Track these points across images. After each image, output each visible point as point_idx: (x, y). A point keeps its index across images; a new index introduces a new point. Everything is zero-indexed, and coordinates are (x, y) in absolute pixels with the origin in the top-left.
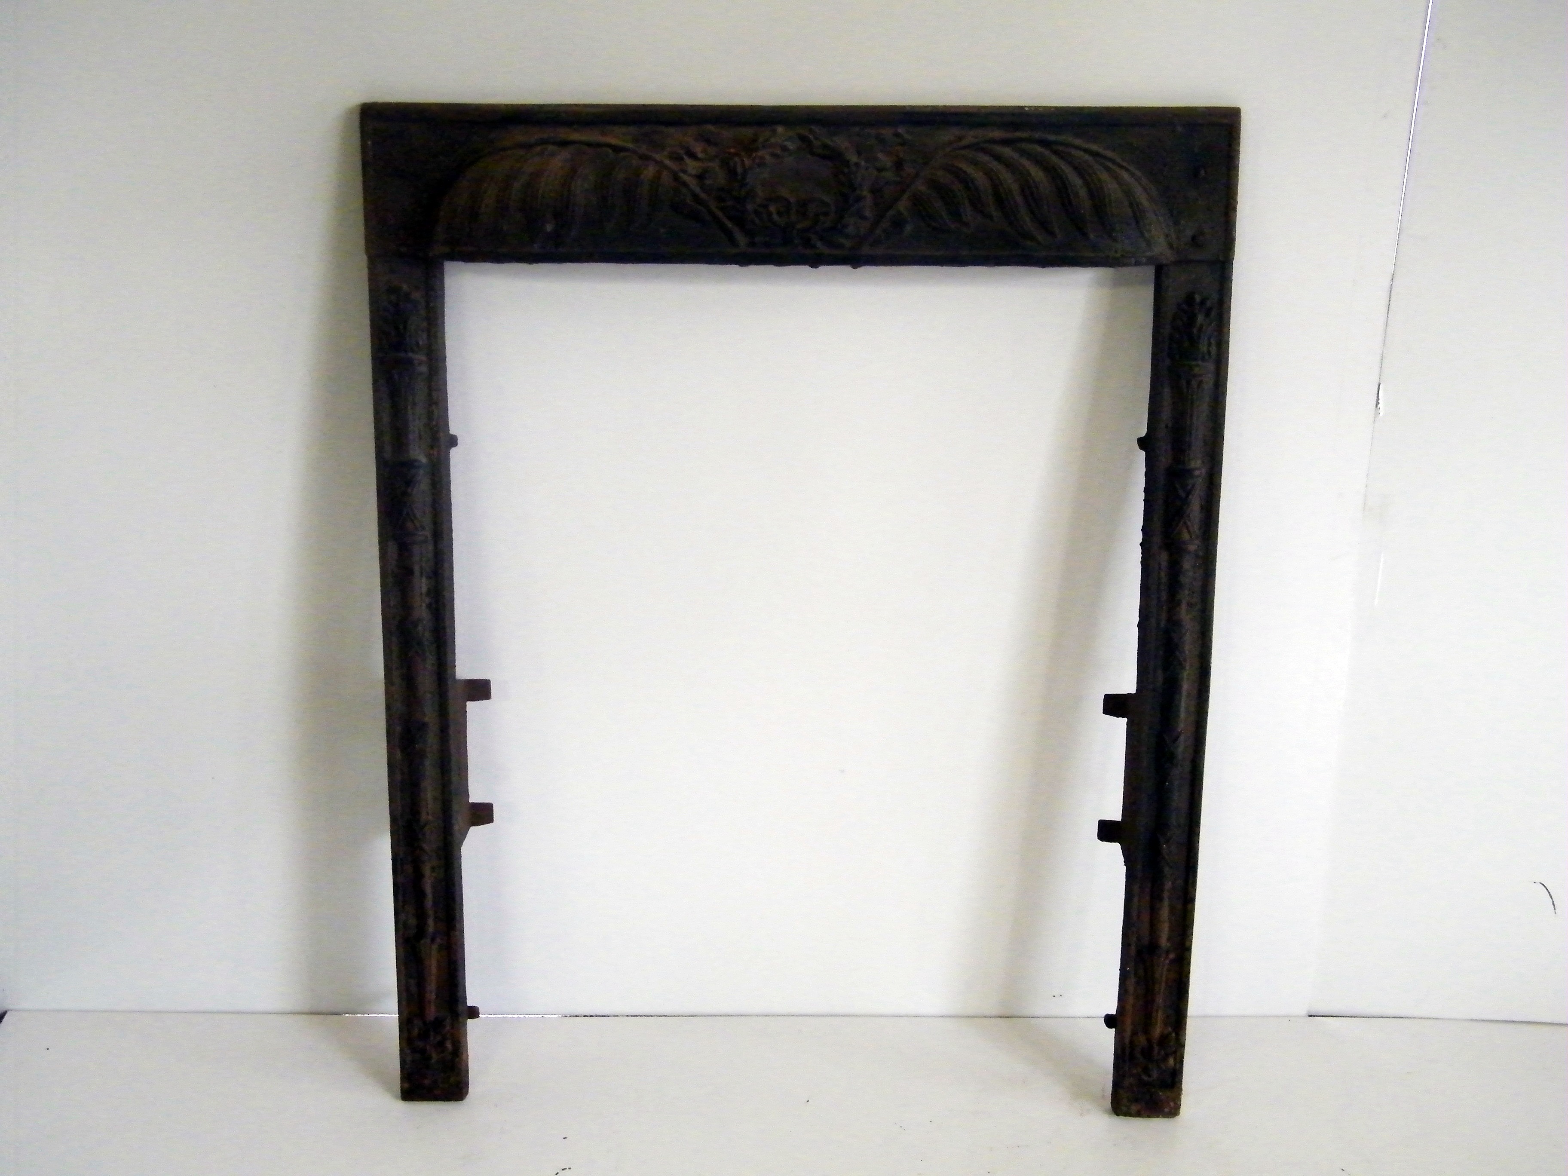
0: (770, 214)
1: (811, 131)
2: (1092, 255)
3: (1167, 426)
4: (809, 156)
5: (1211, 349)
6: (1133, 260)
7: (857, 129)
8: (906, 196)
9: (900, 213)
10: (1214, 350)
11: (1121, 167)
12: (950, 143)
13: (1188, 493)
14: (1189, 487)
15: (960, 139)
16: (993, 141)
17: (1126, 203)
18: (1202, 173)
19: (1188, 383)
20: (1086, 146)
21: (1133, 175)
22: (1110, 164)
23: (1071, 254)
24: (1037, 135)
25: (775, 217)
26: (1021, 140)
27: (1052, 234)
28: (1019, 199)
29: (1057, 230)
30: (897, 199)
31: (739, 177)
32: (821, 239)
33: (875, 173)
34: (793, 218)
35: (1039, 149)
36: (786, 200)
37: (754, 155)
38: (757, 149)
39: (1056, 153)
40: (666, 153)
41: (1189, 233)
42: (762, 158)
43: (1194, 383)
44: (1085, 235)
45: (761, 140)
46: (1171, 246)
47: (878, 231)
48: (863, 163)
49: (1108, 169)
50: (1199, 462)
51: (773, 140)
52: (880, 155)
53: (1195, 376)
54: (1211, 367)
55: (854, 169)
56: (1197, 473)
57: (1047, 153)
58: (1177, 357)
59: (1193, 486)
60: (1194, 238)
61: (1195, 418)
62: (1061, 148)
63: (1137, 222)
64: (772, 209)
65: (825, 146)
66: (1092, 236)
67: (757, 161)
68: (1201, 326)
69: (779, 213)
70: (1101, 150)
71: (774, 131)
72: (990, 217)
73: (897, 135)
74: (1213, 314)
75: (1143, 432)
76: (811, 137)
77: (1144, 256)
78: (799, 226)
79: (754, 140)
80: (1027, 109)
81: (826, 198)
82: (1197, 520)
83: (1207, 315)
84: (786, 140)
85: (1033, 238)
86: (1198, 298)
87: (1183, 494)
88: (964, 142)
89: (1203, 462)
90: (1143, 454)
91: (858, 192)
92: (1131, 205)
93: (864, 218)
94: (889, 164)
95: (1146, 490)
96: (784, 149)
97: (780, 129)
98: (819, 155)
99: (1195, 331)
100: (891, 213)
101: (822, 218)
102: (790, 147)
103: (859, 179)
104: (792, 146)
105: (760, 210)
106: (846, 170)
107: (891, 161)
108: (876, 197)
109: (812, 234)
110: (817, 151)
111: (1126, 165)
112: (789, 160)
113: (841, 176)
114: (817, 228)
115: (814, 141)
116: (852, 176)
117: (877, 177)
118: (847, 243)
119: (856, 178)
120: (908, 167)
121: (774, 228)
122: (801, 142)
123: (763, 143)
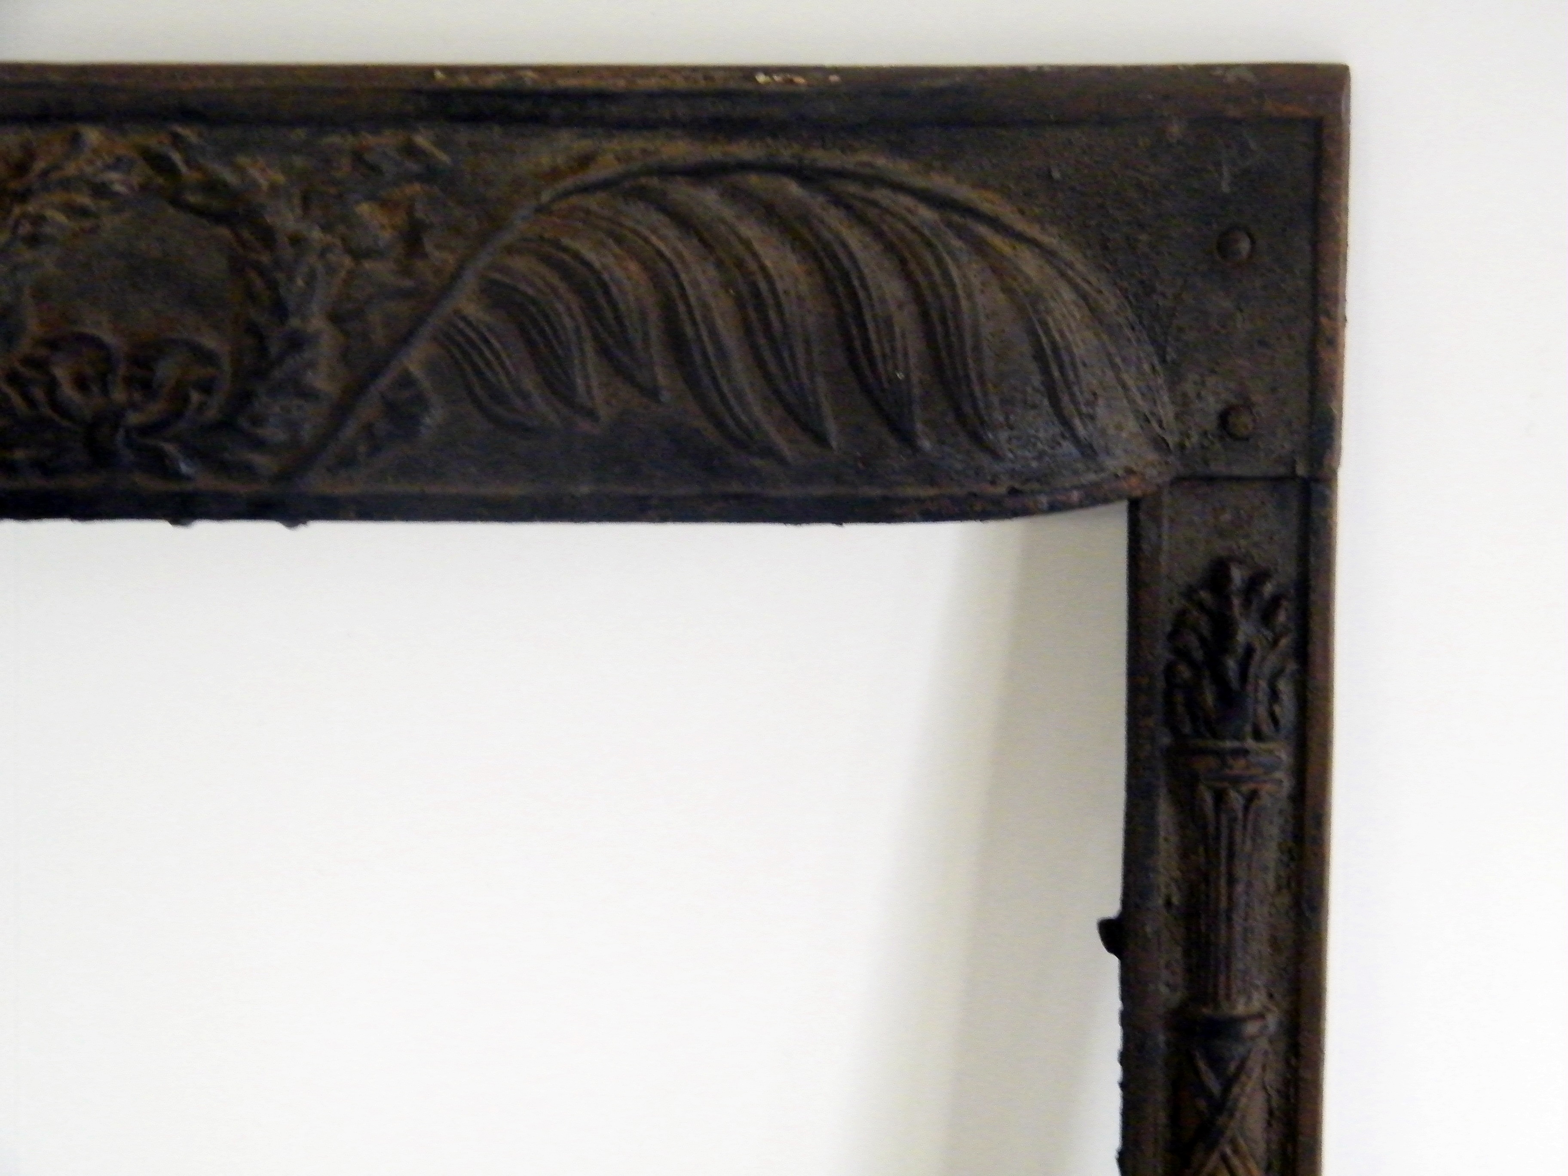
0: (52, 385)
1: (177, 140)
2: (932, 492)
3: (1168, 904)
4: (171, 211)
5: (1277, 709)
6: (1044, 500)
7: (300, 134)
8: (426, 331)
9: (406, 381)
10: (1287, 710)
11: (1020, 237)
12: (555, 174)
13: (1228, 1084)
14: (1232, 1067)
15: (585, 161)
16: (666, 171)
17: (1026, 348)
18: (1244, 246)
19: (1220, 797)
20: (920, 182)
21: (1048, 254)
22: (983, 230)
23: (875, 492)
24: (786, 153)
25: (68, 391)
26: (745, 167)
27: (821, 439)
28: (731, 338)
29: (832, 427)
30: (405, 339)
32: (194, 453)
33: (347, 261)
34: (119, 395)
35: (794, 189)
36: (99, 345)
37: (17, 210)
38: (23, 196)
39: (838, 201)
41: (1213, 405)
42: (39, 220)
43: (1236, 800)
44: (907, 438)
45: (39, 165)
46: (1159, 444)
47: (350, 431)
48: (316, 234)
49: (980, 247)
50: (1258, 1000)
51: (71, 169)
52: (364, 209)
53: (1236, 781)
54: (1284, 754)
55: (287, 253)
56: (1251, 1028)
57: (816, 202)
58: (1187, 729)
59: (1241, 1067)
60: (1224, 418)
61: (1240, 888)
62: (853, 188)
63: (1055, 402)
64: (61, 373)
65: (212, 186)
66: (926, 444)
67: (26, 228)
68: (1249, 651)
69: (81, 383)
70: (964, 193)
71: (75, 140)
72: (652, 393)
73: (411, 150)
74: (1282, 617)
75: (1112, 909)
76: (177, 157)
77: (1076, 487)
78: (134, 418)
79: (21, 168)
80: (761, 78)
81: (210, 341)
83: (1267, 617)
84: (109, 167)
85: (769, 452)
86: (1238, 575)
87: (1214, 1086)
88: (594, 174)
89: (1271, 996)
90: (1113, 963)
91: (295, 322)
92: (1039, 356)
93: (307, 394)
94: (386, 236)
95: (1125, 1058)
96: (101, 190)
97: (92, 135)
98: (199, 212)
99: (1232, 664)
100: (384, 382)
101: (195, 397)
102: (118, 188)
103: (300, 282)
104: (123, 183)
105: (27, 372)
106: (265, 259)
107: (394, 227)
108: (346, 334)
109: (167, 440)
110: (193, 199)
111: (1033, 231)
112: (110, 223)
113: (253, 275)
114: (182, 426)
115: (183, 169)
116: (280, 276)
117: (350, 273)
118: (261, 461)
119: (291, 279)
120: (438, 247)
121: (65, 423)
122: (149, 172)
123: (45, 173)
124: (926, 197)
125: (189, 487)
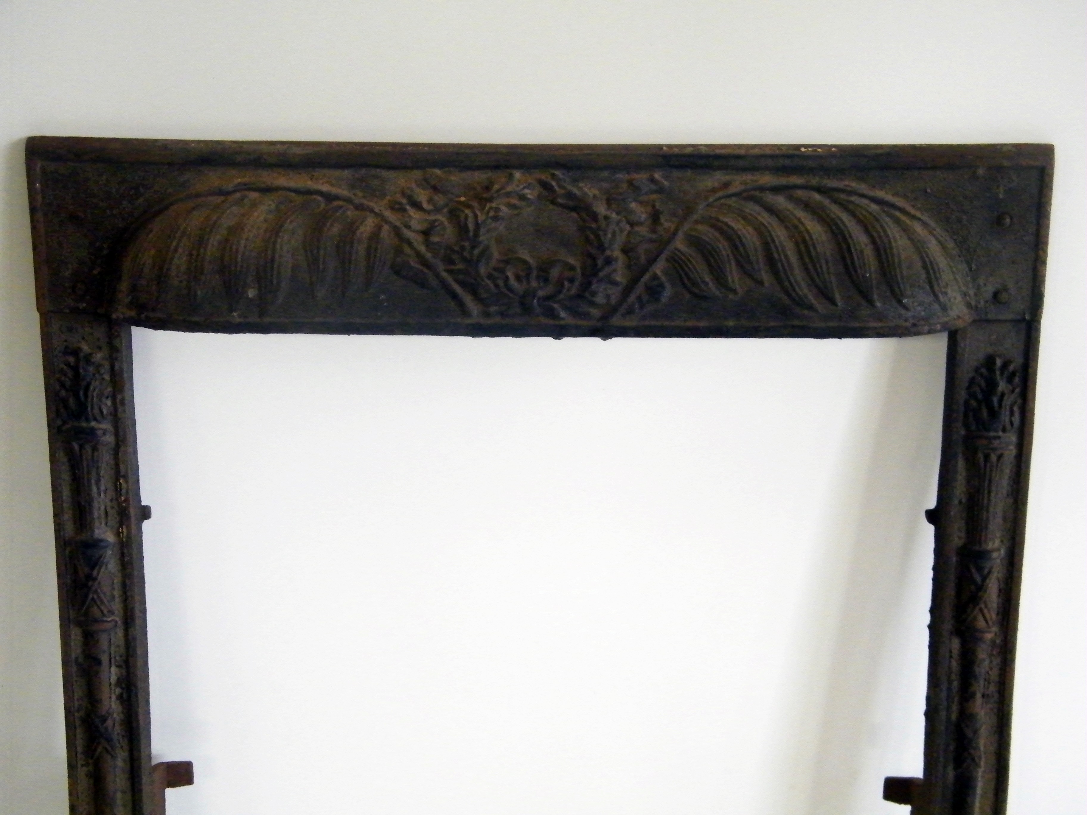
0: (507, 278)
1: (553, 175)
2: (880, 324)
3: (960, 502)
4: (551, 207)
5: (1013, 419)
6: (926, 328)
7: (606, 174)
8: (663, 256)
9: (655, 277)
10: (1016, 419)
11: (914, 217)
12: (714, 190)
13: (984, 578)
14: (986, 571)
15: (726, 185)
16: (762, 189)
17: (919, 264)
18: (1008, 221)
19: (987, 457)
20: (871, 193)
21: (925, 224)
22: (898, 214)
23: (856, 325)
24: (814, 181)
25: (512, 281)
26: (796, 187)
27: (832, 302)
28: (794, 259)
29: (838, 297)
30: (652, 261)
31: (471, 234)
32: (566, 308)
33: (628, 227)
34: (534, 284)
35: (817, 197)
36: (525, 262)
37: (488, 206)
38: (490, 200)
39: (835, 201)
40: (385, 201)
41: (989, 290)
42: (497, 210)
43: (994, 458)
44: (871, 302)
45: (496, 187)
46: (969, 305)
47: (632, 298)
48: (614, 216)
49: (897, 221)
50: (997, 543)
51: (509, 189)
52: (633, 205)
53: (994, 450)
54: (1013, 438)
55: (603, 224)
56: (995, 555)
57: (826, 202)
58: (973, 428)
59: (990, 572)
60: (996, 295)
61: (993, 495)
62: (842, 196)
63: (932, 287)
64: (509, 274)
65: (570, 195)
66: (878, 304)
67: (492, 214)
68: (1003, 395)
69: (518, 278)
70: (889, 198)
71: (511, 176)
72: (761, 283)
73: (653, 180)
74: (1017, 380)
75: (932, 504)
76: (554, 183)
77: (939, 323)
78: (541, 293)
79: (487, 188)
80: (803, 149)
81: (572, 261)
82: (995, 606)
83: (1010, 380)
84: (524, 188)
85: (811, 308)
86: (999, 362)
87: (978, 579)
88: (732, 190)
89: (1002, 541)
90: (931, 529)
91: (608, 253)
92: (925, 267)
93: (616, 284)
94: (644, 216)
95: (935, 568)
96: (523, 198)
97: (517, 175)
98: (561, 205)
99: (995, 400)
100: (646, 277)
101: (566, 283)
102: (529, 196)
103: (610, 236)
104: (531, 194)
105: (496, 274)
106: (594, 225)
107: (646, 213)
108: (629, 258)
109: (556, 302)
110: (560, 200)
111: (918, 214)
112: (528, 211)
113: (588, 233)
114: (561, 296)
115: (557, 188)
116: (601, 233)
117: (629, 233)
118: (595, 312)
119: (605, 235)
120: (666, 220)
121: (511, 295)
122: (541, 190)
123: (498, 191)
124: (874, 200)
125: (562, 323)
